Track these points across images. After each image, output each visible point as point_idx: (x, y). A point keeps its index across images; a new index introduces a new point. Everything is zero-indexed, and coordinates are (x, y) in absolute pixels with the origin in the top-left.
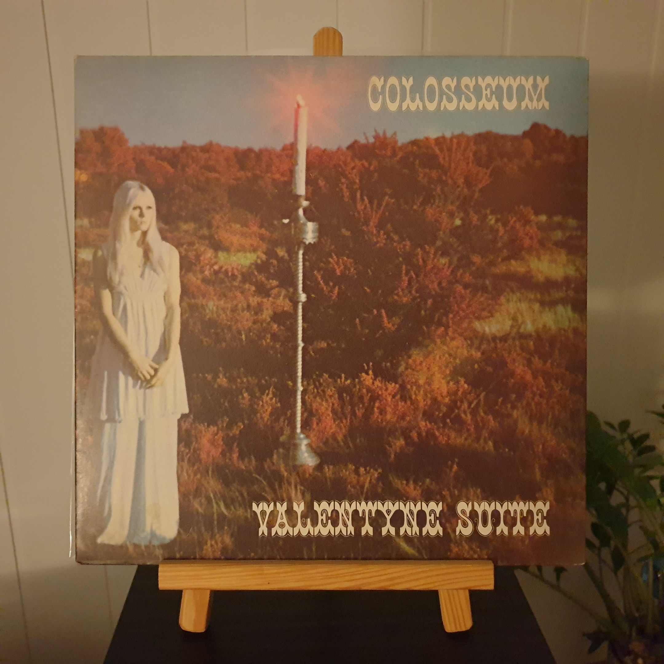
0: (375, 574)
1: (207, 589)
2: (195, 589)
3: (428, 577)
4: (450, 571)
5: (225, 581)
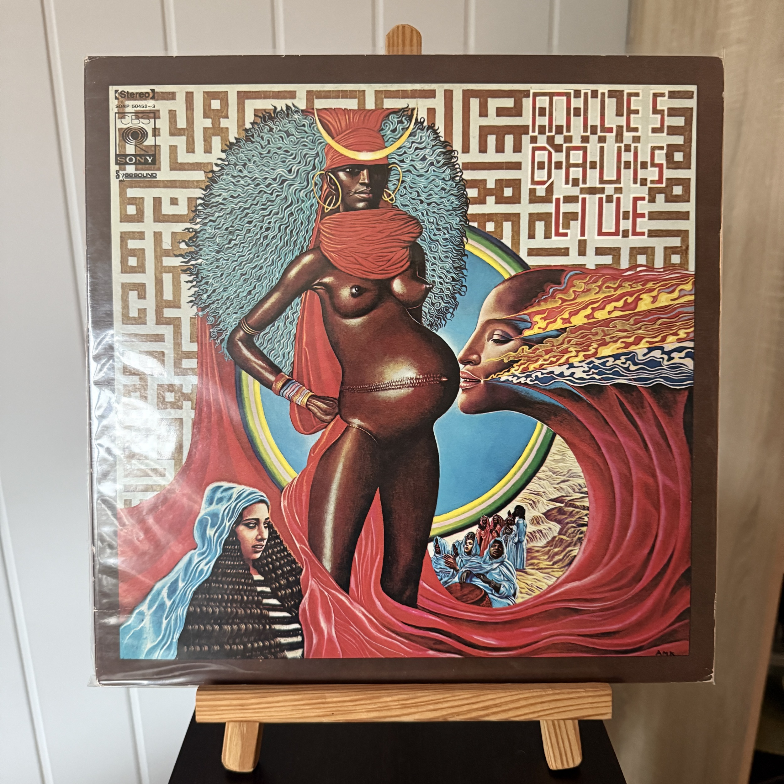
1: (255, 722)
2: (242, 721)
3: (532, 704)
5: (278, 711)
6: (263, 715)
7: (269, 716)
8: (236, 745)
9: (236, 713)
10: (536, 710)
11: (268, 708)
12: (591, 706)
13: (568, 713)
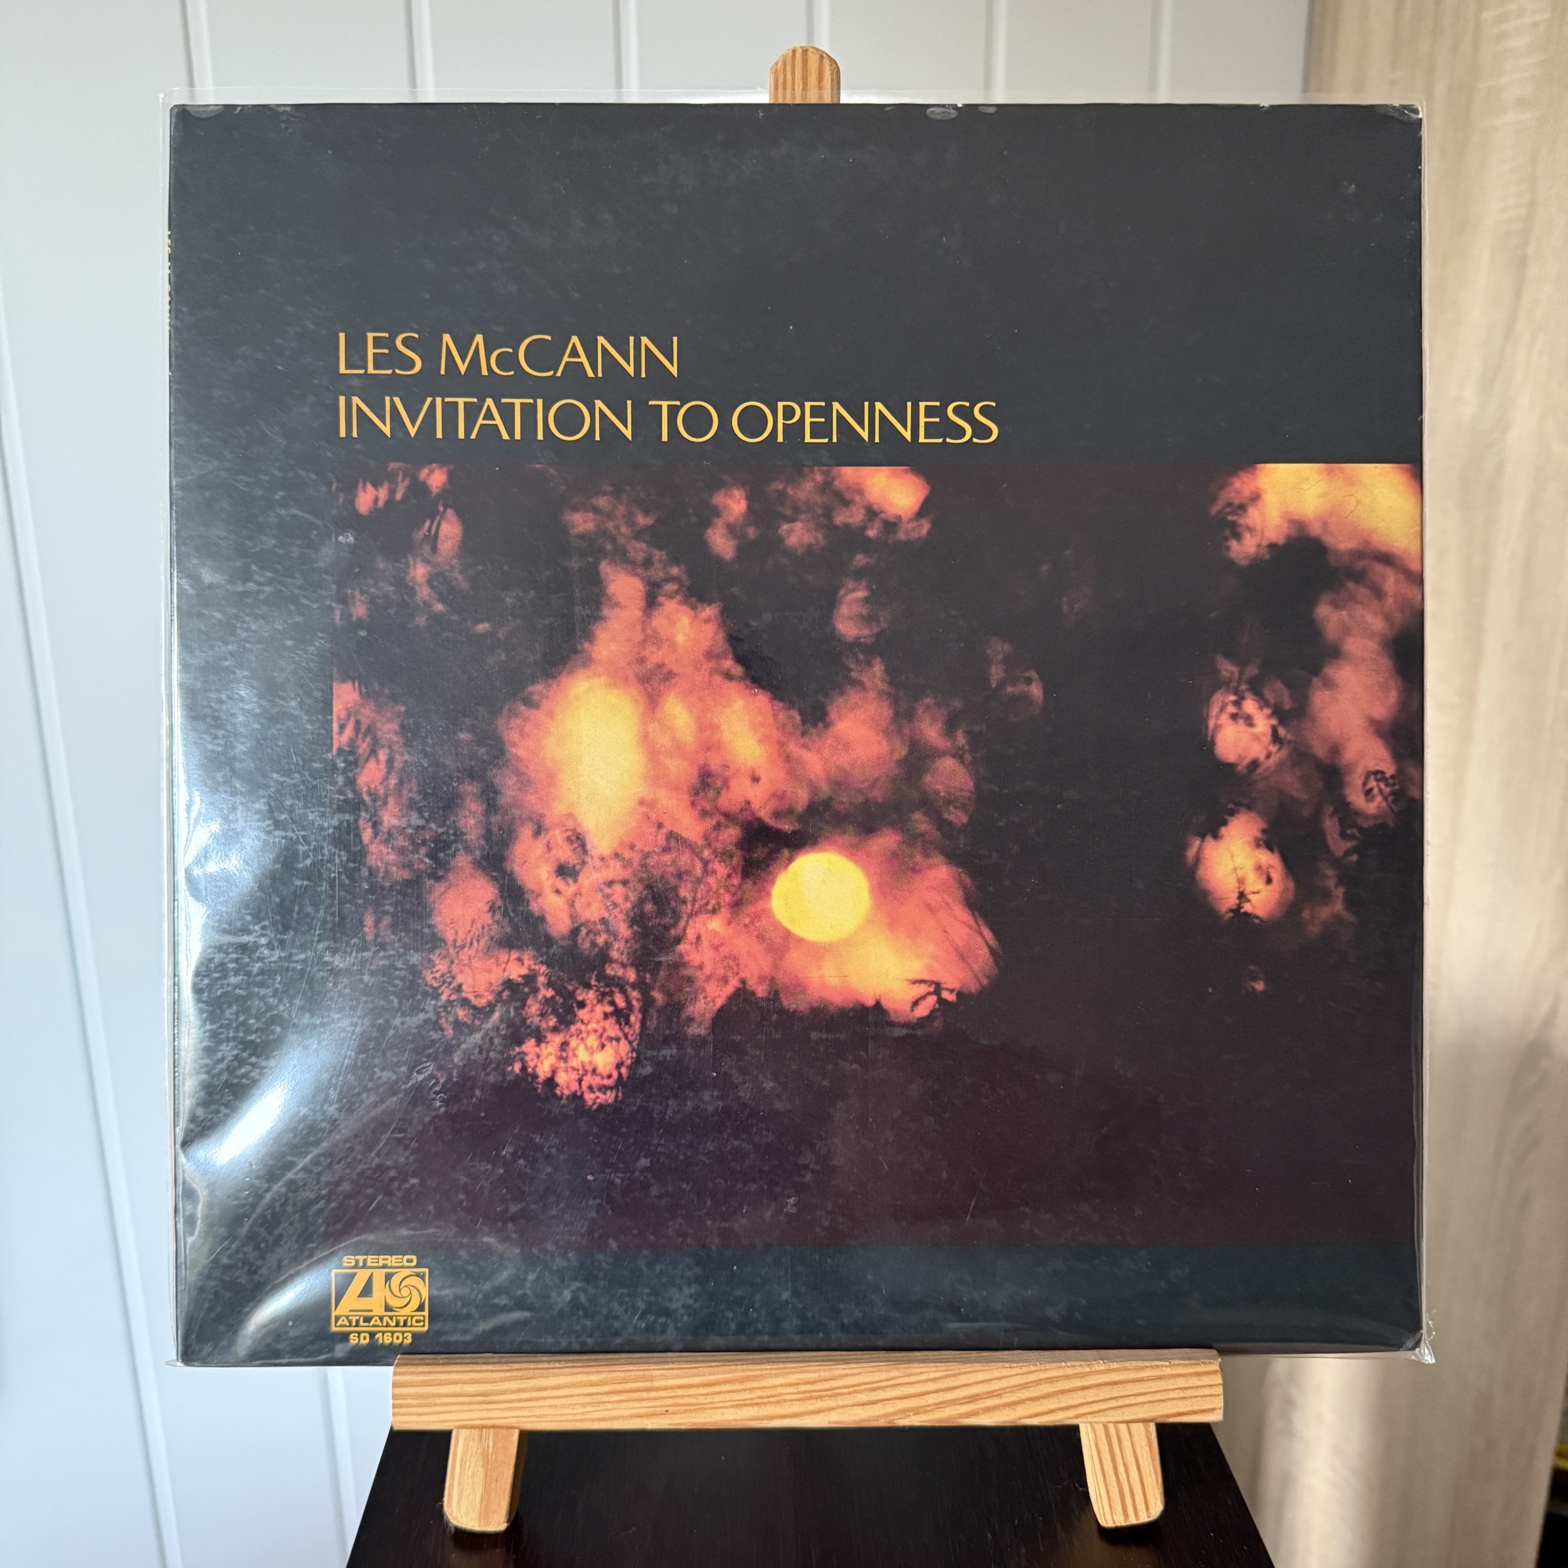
0: (931, 1387)
1: (512, 1429)
2: (483, 1427)
3: (1063, 1392)
4: (1114, 1377)
5: (555, 1406)
6: (526, 1413)
7: (538, 1417)
8: (473, 1474)
9: (472, 1411)
10: (1071, 1403)
11: (538, 1399)
12: (1182, 1395)
13: (1135, 1408)
